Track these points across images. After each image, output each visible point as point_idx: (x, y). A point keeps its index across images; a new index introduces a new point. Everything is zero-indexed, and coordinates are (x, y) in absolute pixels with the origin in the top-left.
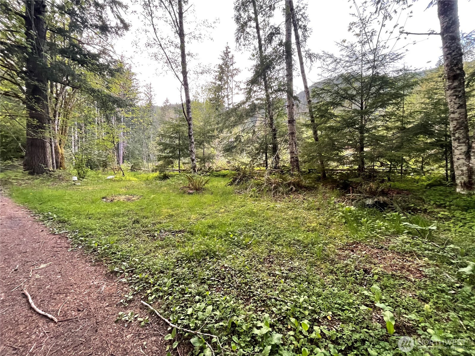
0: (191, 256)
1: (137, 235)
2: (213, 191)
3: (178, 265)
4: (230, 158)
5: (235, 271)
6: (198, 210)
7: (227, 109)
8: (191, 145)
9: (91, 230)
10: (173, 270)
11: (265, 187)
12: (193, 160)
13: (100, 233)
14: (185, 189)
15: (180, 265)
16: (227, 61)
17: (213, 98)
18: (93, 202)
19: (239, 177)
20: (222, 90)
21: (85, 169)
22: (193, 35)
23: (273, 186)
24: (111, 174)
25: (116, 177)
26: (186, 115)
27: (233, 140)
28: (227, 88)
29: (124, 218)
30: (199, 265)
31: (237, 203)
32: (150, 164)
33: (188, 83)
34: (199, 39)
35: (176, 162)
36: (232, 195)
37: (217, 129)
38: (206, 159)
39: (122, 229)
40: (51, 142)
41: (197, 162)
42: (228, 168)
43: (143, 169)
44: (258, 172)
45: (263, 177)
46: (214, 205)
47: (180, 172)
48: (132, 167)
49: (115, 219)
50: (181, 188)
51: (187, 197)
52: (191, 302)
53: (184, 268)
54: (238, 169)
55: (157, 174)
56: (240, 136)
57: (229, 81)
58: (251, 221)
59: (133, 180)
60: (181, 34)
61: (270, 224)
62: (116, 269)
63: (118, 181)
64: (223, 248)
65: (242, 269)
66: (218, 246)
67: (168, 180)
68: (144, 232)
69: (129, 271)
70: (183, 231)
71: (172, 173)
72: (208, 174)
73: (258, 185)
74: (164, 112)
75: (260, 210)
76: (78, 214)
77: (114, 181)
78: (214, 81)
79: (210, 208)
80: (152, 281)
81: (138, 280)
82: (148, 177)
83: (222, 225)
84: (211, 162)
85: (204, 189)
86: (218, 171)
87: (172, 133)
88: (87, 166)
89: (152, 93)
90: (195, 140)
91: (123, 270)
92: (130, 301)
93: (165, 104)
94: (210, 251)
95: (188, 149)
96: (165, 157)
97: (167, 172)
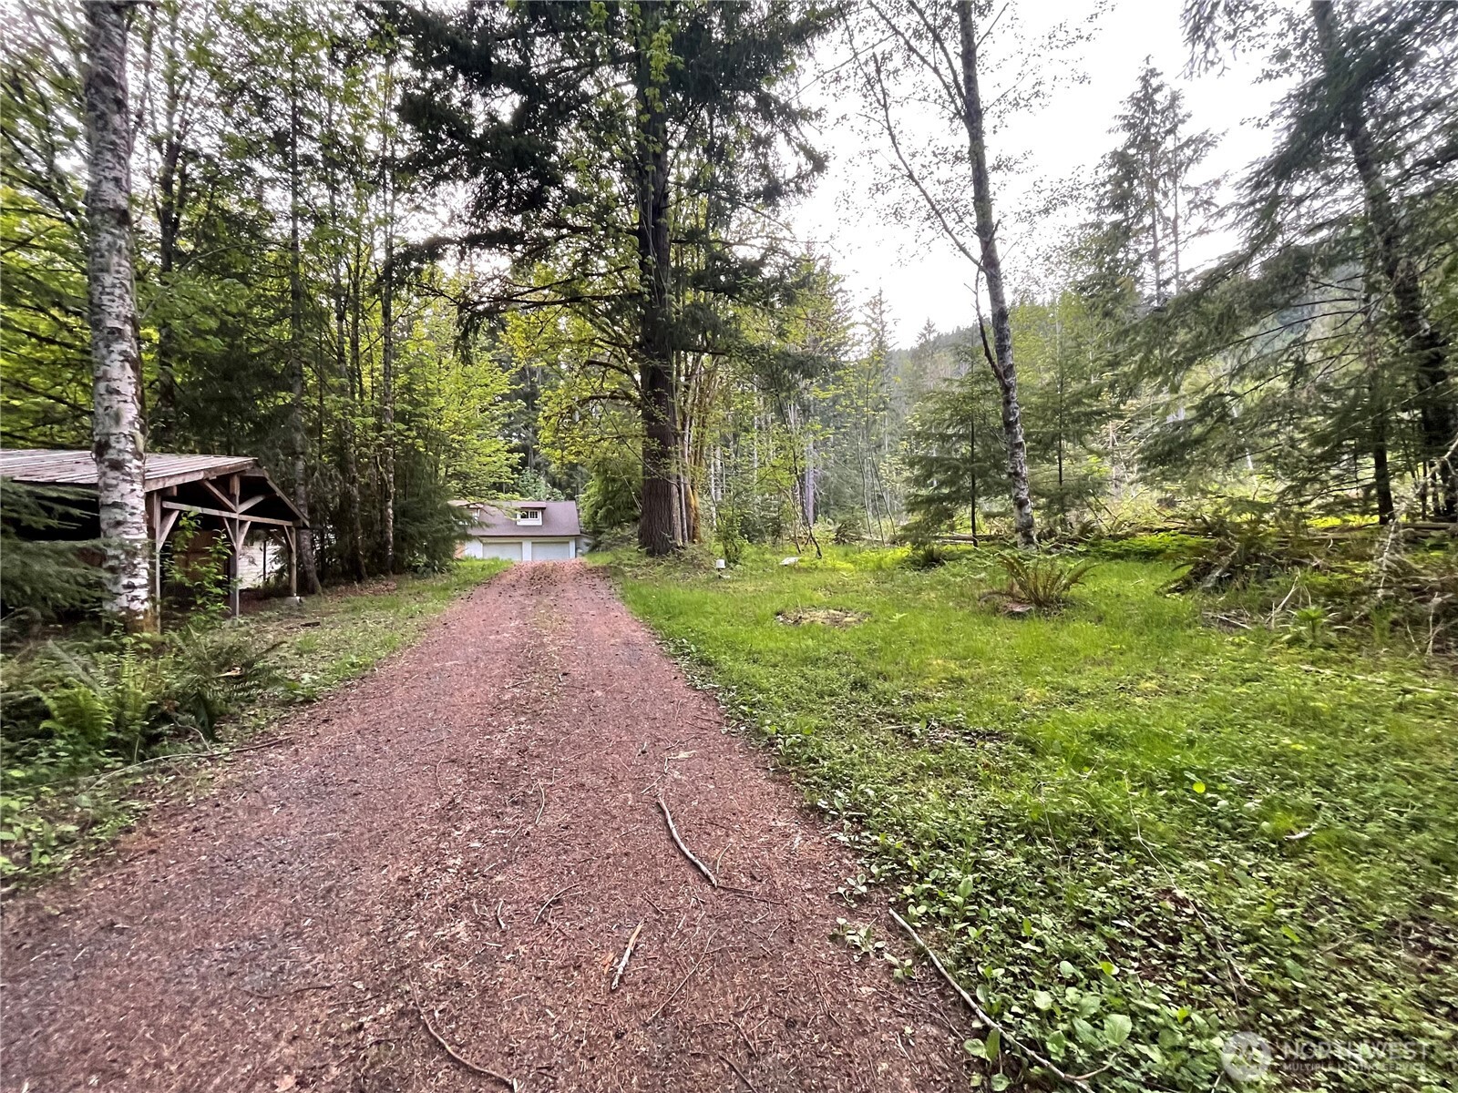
0: (1034, 823)
1: (866, 723)
2: (1105, 612)
3: (990, 840)
4: (1174, 487)
5: (1225, 928)
6: (1049, 674)
7: (1155, 304)
8: (1013, 455)
9: (761, 691)
10: (975, 850)
11: (1379, 608)
12: (1021, 504)
13: (780, 701)
14: (997, 599)
15: (997, 842)
16: (1148, 128)
17: (1091, 278)
18: (757, 623)
19: (1226, 560)
20: (1128, 238)
21: (738, 541)
22: (1011, 97)
23: (1437, 600)
24: (791, 554)
25: (801, 561)
26: (995, 361)
27: (1183, 415)
28: (1153, 227)
29: (829, 672)
30: (1065, 862)
31: (1220, 663)
32: (886, 522)
33: (1000, 257)
34: (1033, 101)
35: (964, 512)
36: (1191, 632)
37: (1112, 387)
38: (1068, 500)
39: (827, 699)
40: (679, 483)
41: (1037, 508)
42: (1167, 525)
43: (867, 537)
44: (1330, 535)
45: (1363, 558)
46: (1110, 663)
47: (975, 544)
48: (838, 531)
49: (808, 670)
50: (984, 595)
51: (1007, 626)
52: (1046, 974)
53: (1010, 853)
54: (1216, 528)
55: (904, 551)
56: (1222, 395)
57: (1158, 197)
58: (1299, 747)
59: (845, 569)
60: (972, 115)
61: (1419, 777)
62: (822, 803)
63: (807, 570)
64: (1161, 827)
65: (1263, 932)
66: (1137, 811)
67: (941, 570)
68: (883, 717)
69: (852, 816)
70: (1000, 736)
71: (949, 547)
72: (1081, 548)
73: (1333, 594)
74: (920, 365)
75: (1351, 707)
76: (732, 647)
77: (799, 570)
78: (1092, 218)
79: (1097, 669)
80: (914, 862)
81: (875, 849)
82: (882, 559)
83: (1151, 739)
84: (1089, 505)
85: (1067, 603)
86: (1121, 538)
87: (947, 423)
88: (742, 534)
89: (885, 317)
90: (1027, 436)
91: (837, 810)
92: (861, 899)
93: (923, 340)
94: (1107, 824)
95: (1001, 469)
96: (929, 500)
97: (935, 546)
